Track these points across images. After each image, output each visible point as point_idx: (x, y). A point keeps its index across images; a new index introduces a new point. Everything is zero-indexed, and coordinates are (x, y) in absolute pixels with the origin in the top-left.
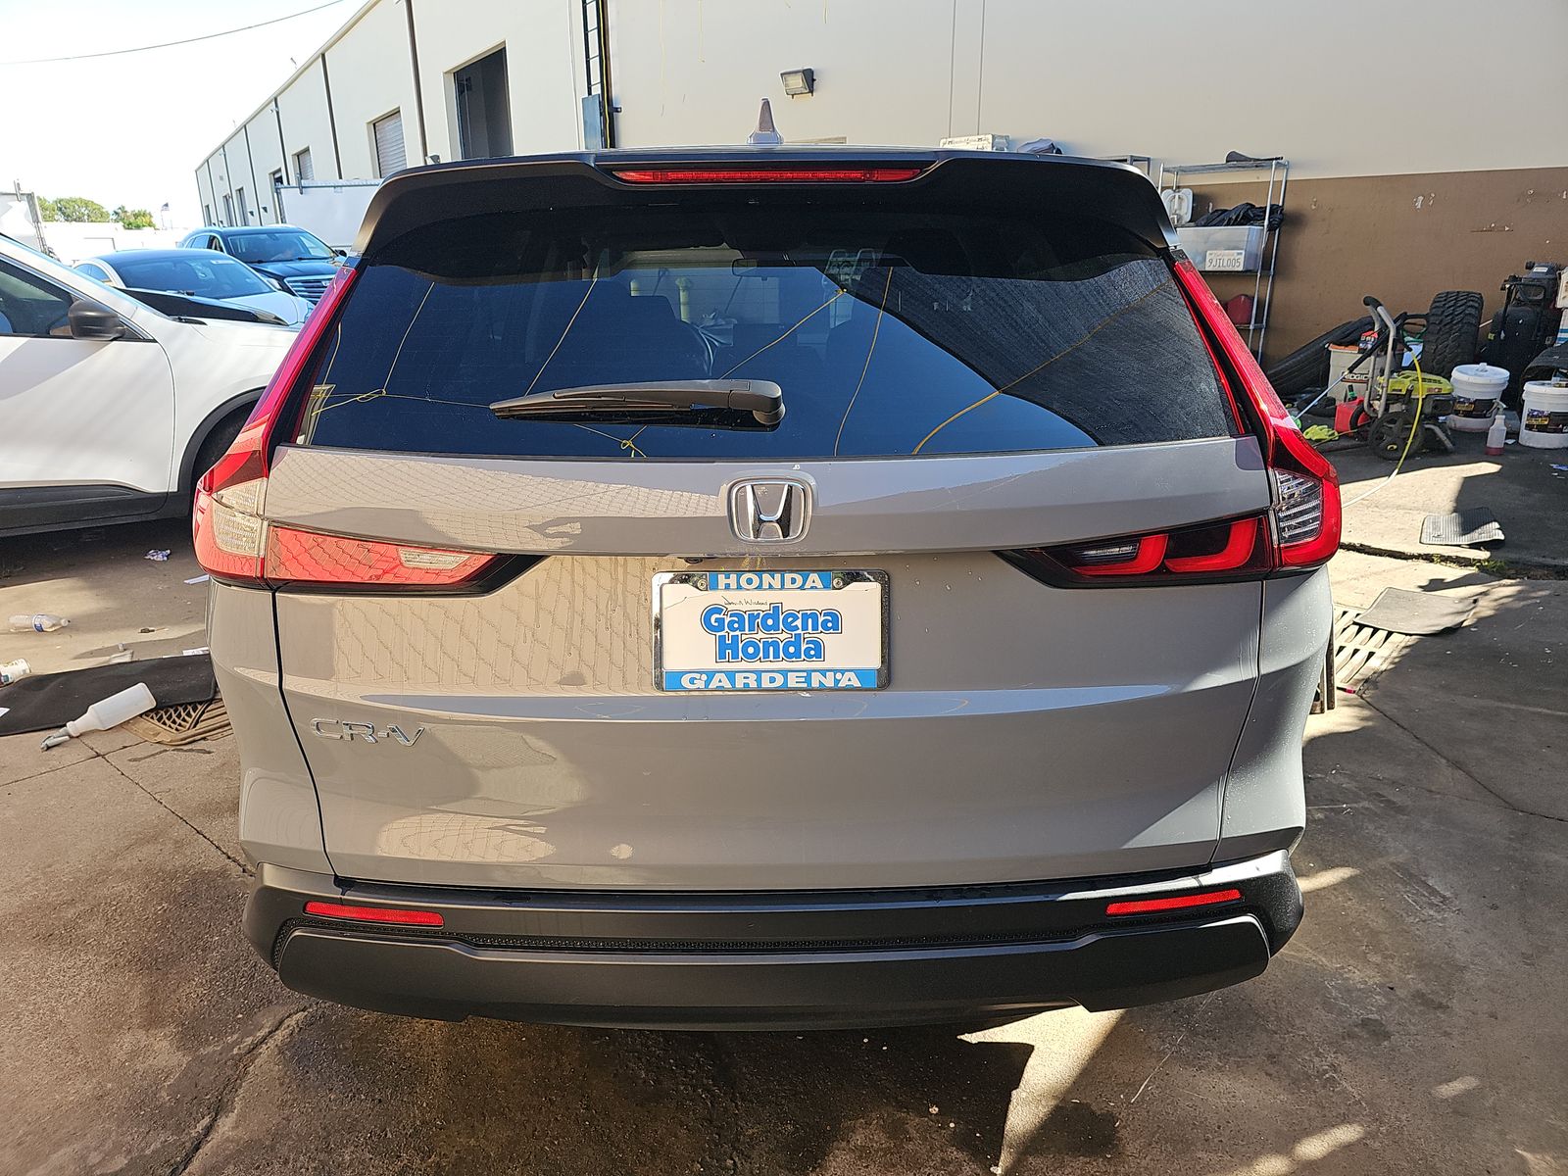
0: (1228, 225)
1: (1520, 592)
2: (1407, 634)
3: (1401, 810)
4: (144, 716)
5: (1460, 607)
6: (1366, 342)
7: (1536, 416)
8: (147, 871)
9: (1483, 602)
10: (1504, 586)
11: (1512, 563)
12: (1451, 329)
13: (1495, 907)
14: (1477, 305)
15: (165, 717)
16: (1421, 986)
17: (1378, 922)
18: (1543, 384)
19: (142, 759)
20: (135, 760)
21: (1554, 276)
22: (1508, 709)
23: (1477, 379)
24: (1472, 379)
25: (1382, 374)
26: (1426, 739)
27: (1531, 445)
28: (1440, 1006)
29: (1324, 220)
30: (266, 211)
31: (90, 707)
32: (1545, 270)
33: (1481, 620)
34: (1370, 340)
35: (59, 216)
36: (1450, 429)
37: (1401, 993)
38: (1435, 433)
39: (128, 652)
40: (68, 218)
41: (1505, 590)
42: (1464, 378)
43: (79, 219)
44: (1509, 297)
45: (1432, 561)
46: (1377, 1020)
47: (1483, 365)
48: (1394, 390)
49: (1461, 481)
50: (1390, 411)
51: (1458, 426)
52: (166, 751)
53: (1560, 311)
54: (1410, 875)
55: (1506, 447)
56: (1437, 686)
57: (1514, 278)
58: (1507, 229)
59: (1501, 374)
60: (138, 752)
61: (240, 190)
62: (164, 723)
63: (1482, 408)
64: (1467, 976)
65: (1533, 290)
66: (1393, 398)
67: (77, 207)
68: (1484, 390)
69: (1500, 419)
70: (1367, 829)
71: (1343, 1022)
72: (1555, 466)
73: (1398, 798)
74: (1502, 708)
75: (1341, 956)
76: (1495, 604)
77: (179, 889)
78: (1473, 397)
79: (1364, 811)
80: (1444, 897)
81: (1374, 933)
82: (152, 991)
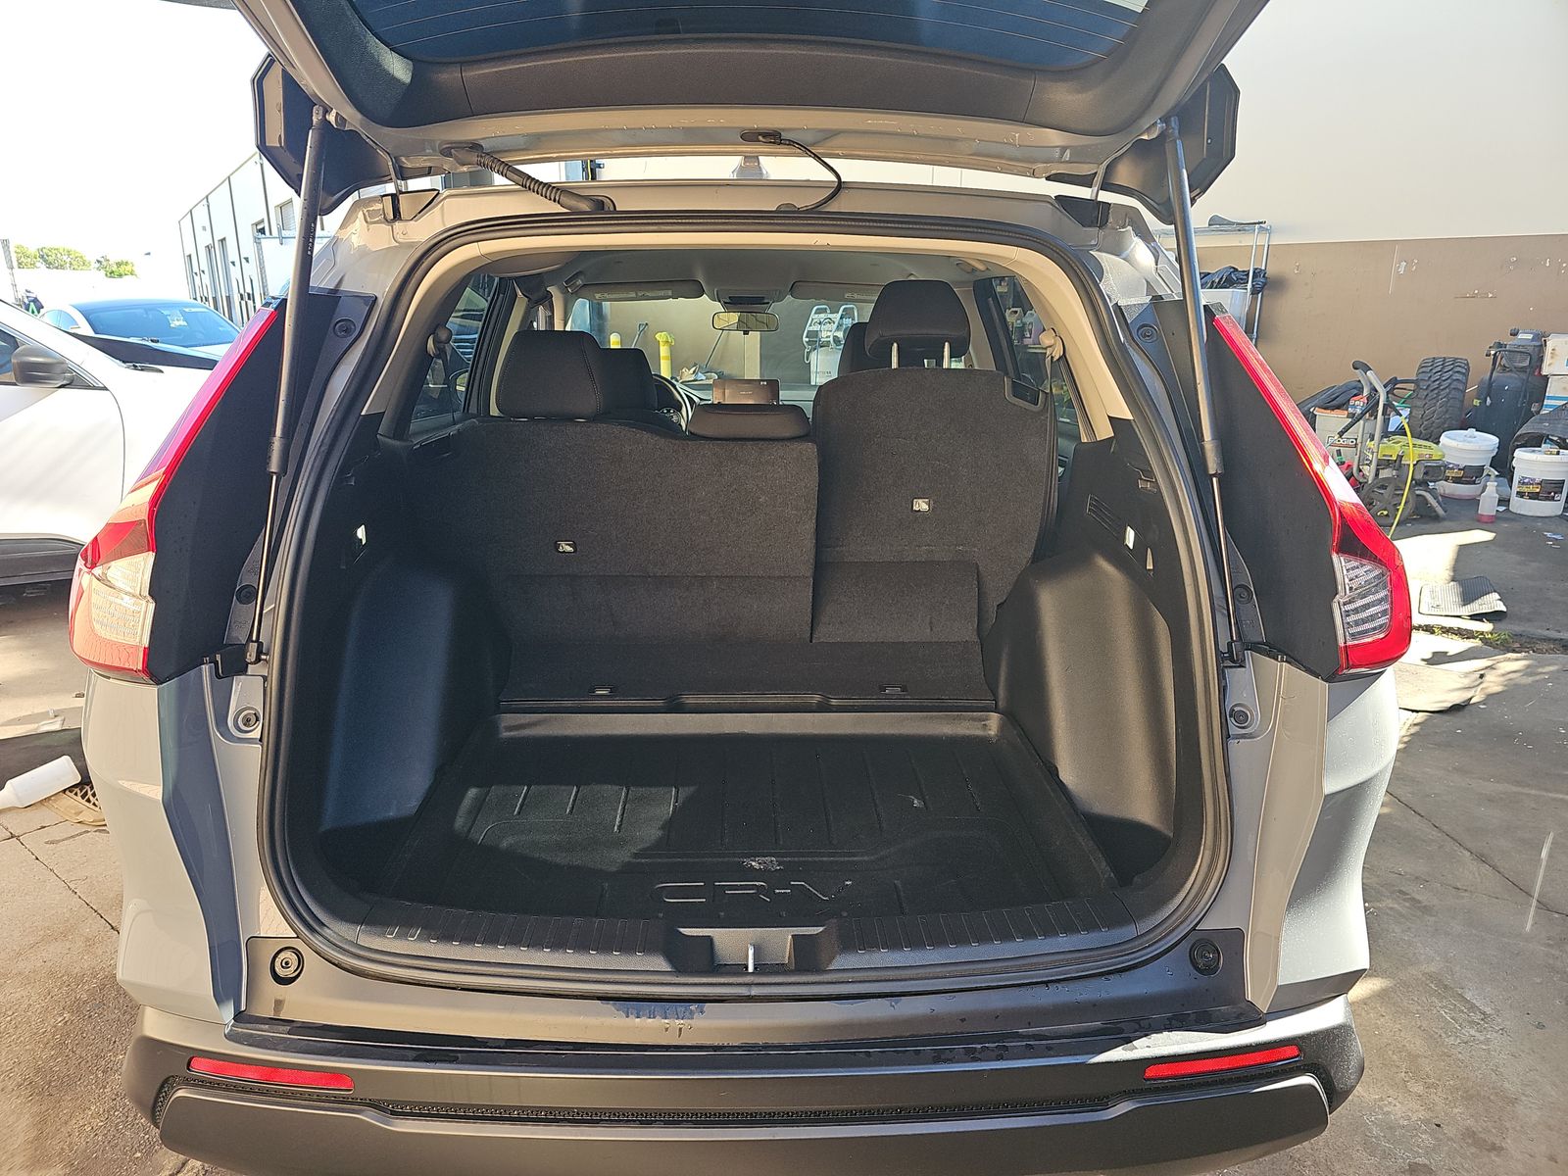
0: (1211, 288)
1: (1528, 667)
2: (1413, 711)
3: (1426, 910)
4: (67, 792)
5: (1466, 682)
6: (1354, 406)
7: (1527, 484)
8: (51, 974)
9: (1490, 677)
10: (1509, 660)
11: (1516, 635)
12: (1438, 394)
13: (1540, 1026)
14: (1464, 371)
15: (90, 793)
16: (1470, 1122)
17: (1417, 1045)
18: (1534, 451)
19: (59, 841)
20: (52, 843)
21: (1539, 344)
22: (1528, 795)
23: (1467, 446)
24: (1461, 445)
25: (1372, 439)
26: (1445, 828)
27: (1522, 513)
28: (1493, 1148)
29: (1306, 284)
30: (248, 261)
31: (8, 782)
32: (1530, 337)
33: (1490, 696)
34: (1358, 404)
35: (40, 264)
36: (1442, 496)
37: (1450, 1131)
38: (1426, 501)
39: (59, 719)
40: (49, 265)
41: (1512, 664)
42: (1454, 443)
43: (62, 267)
44: (1494, 363)
45: (1433, 632)
46: (1425, 1165)
47: (1472, 431)
48: (1384, 456)
49: (1456, 549)
50: (1380, 477)
51: (1447, 492)
52: (88, 832)
53: (1546, 378)
54: (1442, 987)
55: (1500, 515)
56: (1450, 769)
57: (1500, 345)
58: (1490, 295)
59: (1490, 440)
60: (56, 833)
61: (223, 241)
62: (89, 801)
63: (1471, 475)
64: (1520, 1109)
65: (1518, 356)
66: (1383, 464)
67: (59, 255)
68: (1473, 456)
69: (1492, 486)
70: (1393, 932)
71: (1388, 1167)
72: (1548, 534)
73: (1423, 897)
74: (1522, 794)
75: (1379, 1085)
76: (1502, 679)
77: (85, 997)
78: (1463, 464)
79: (1389, 912)
80: (1484, 1013)
81: (1413, 1058)
82: (41, 1122)
